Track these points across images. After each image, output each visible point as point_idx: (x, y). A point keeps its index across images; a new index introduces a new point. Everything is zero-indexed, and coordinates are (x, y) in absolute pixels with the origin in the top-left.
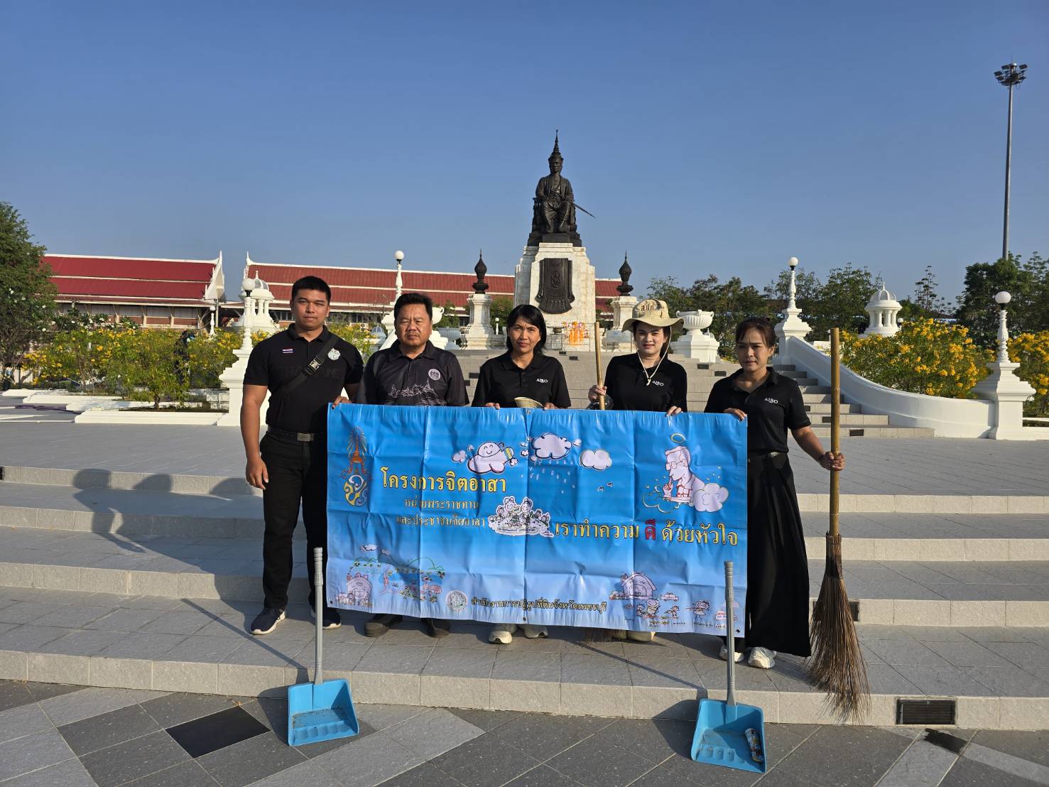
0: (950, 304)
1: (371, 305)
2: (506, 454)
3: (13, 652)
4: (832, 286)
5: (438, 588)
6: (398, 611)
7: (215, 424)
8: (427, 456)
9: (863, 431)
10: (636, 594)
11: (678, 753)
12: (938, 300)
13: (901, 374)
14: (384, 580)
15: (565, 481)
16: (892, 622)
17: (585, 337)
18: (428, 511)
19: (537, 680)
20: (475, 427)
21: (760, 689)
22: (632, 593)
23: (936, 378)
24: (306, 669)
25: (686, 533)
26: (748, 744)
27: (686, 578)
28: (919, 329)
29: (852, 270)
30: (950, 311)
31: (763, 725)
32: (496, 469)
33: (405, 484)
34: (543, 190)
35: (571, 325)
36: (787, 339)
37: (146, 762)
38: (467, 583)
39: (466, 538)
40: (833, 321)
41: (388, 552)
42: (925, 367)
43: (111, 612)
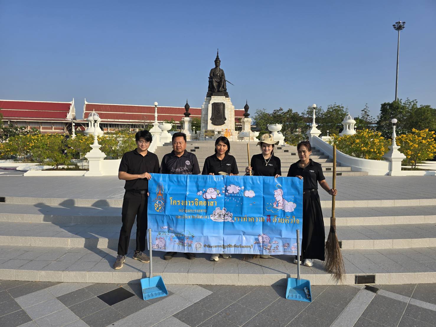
0: (374, 119)
1: (139, 121)
2: (217, 192)
3: (32, 270)
4: (329, 112)
5: (192, 242)
6: (176, 250)
7: (84, 176)
8: (188, 193)
9: (341, 173)
10: (263, 242)
11: (281, 297)
12: (370, 117)
13: (356, 151)
14: (170, 239)
15: (238, 202)
16: (353, 248)
17: (231, 135)
18: (188, 214)
19: (230, 273)
20: (206, 182)
21: (308, 273)
22: (262, 241)
23: (369, 152)
24: (145, 273)
25: (281, 220)
26: (305, 293)
27: (281, 236)
28: (363, 133)
29: (336, 105)
30: (374, 122)
31: (310, 286)
32: (213, 197)
33: (179, 204)
34: (212, 73)
35: (225, 130)
36: (312, 136)
37: (93, 308)
38: (203, 240)
39: (202, 223)
40: (329, 126)
41: (172, 229)
42: (365, 148)
43: (65, 254)
